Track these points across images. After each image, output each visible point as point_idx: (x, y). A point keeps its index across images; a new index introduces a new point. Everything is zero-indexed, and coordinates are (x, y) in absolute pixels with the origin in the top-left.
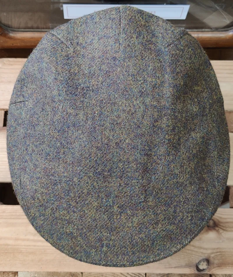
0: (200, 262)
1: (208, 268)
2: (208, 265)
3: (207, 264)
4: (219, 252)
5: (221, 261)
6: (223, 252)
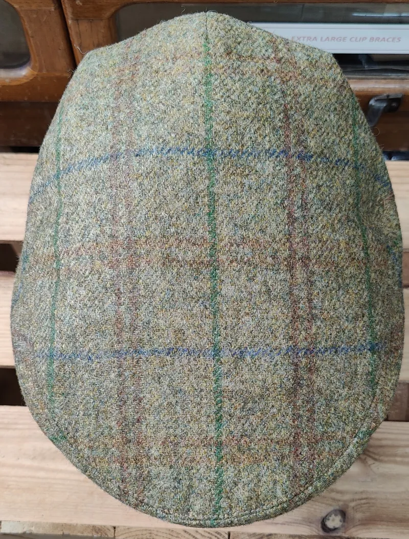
0: (329, 515)
1: (342, 526)
2: (344, 521)
3: (342, 520)
4: (365, 499)
5: (368, 514)
6: (371, 499)
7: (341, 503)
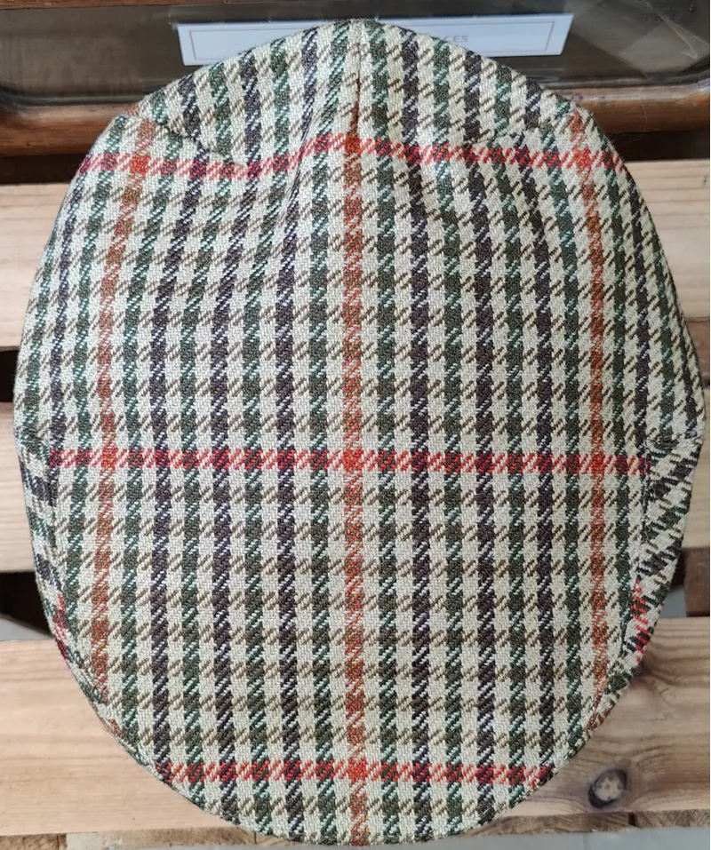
0: (599, 780)
1: (623, 795)
2: (625, 788)
3: (621, 785)
4: (655, 748)
5: (662, 773)
6: (666, 747)
7: (618, 759)
